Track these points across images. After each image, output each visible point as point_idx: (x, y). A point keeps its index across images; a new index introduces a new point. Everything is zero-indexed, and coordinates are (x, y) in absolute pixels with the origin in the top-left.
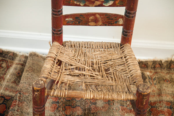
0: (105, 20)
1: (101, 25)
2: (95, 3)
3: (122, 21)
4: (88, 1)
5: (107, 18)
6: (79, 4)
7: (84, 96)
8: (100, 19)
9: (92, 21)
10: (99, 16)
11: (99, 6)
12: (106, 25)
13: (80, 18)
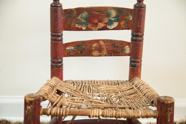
0: (109, 47)
1: (105, 56)
2: (98, 26)
3: (129, 49)
4: (90, 23)
5: (112, 45)
6: (81, 27)
7: (90, 113)
8: (104, 47)
9: (96, 49)
10: (103, 43)
11: (103, 29)
12: (111, 55)
13: (83, 46)
